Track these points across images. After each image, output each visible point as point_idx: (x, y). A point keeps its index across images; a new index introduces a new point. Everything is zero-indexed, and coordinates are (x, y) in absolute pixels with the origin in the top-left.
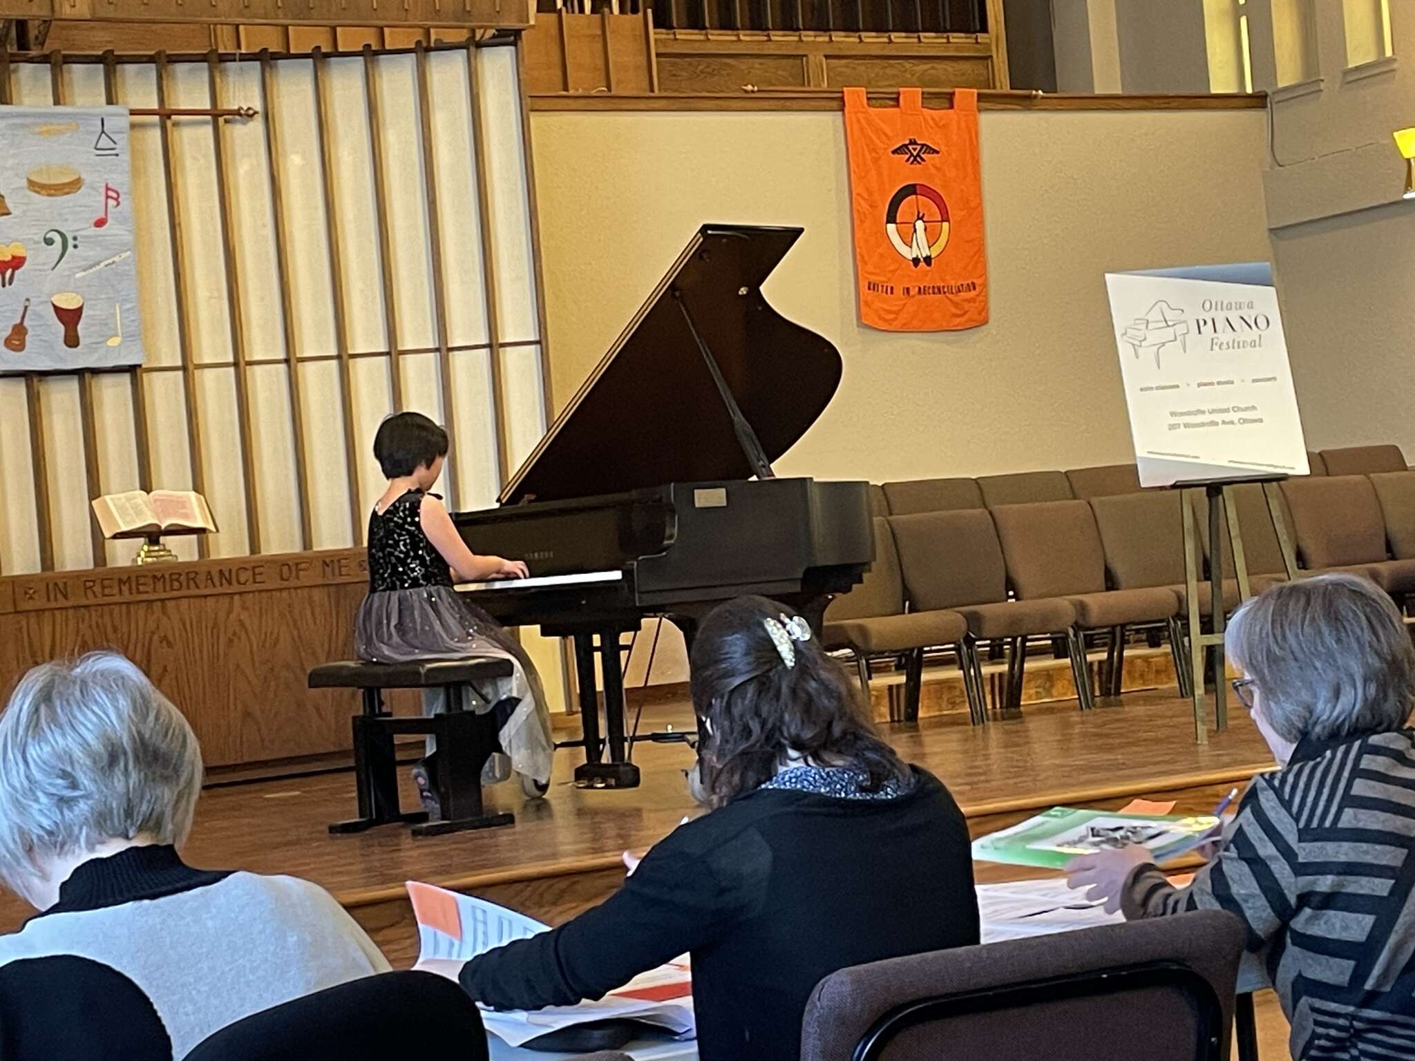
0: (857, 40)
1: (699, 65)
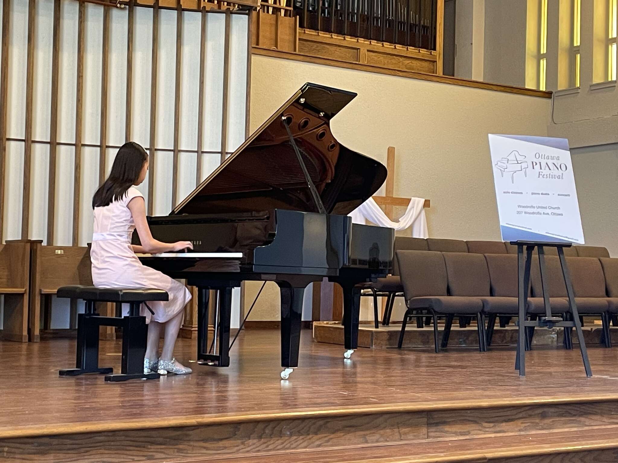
0: (381, 45)
1: (313, 46)
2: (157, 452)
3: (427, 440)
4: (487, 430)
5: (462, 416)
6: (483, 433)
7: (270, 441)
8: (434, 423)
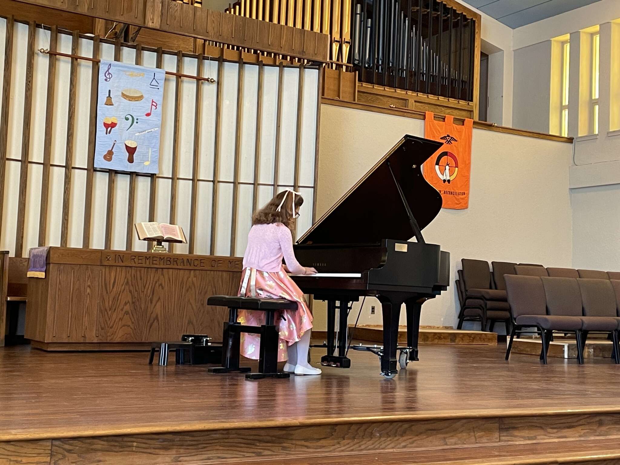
0: (427, 97)
1: (369, 97)
2: (264, 449)
3: (499, 443)
4: (552, 435)
5: (529, 422)
6: (548, 438)
7: (362, 441)
8: (505, 428)
